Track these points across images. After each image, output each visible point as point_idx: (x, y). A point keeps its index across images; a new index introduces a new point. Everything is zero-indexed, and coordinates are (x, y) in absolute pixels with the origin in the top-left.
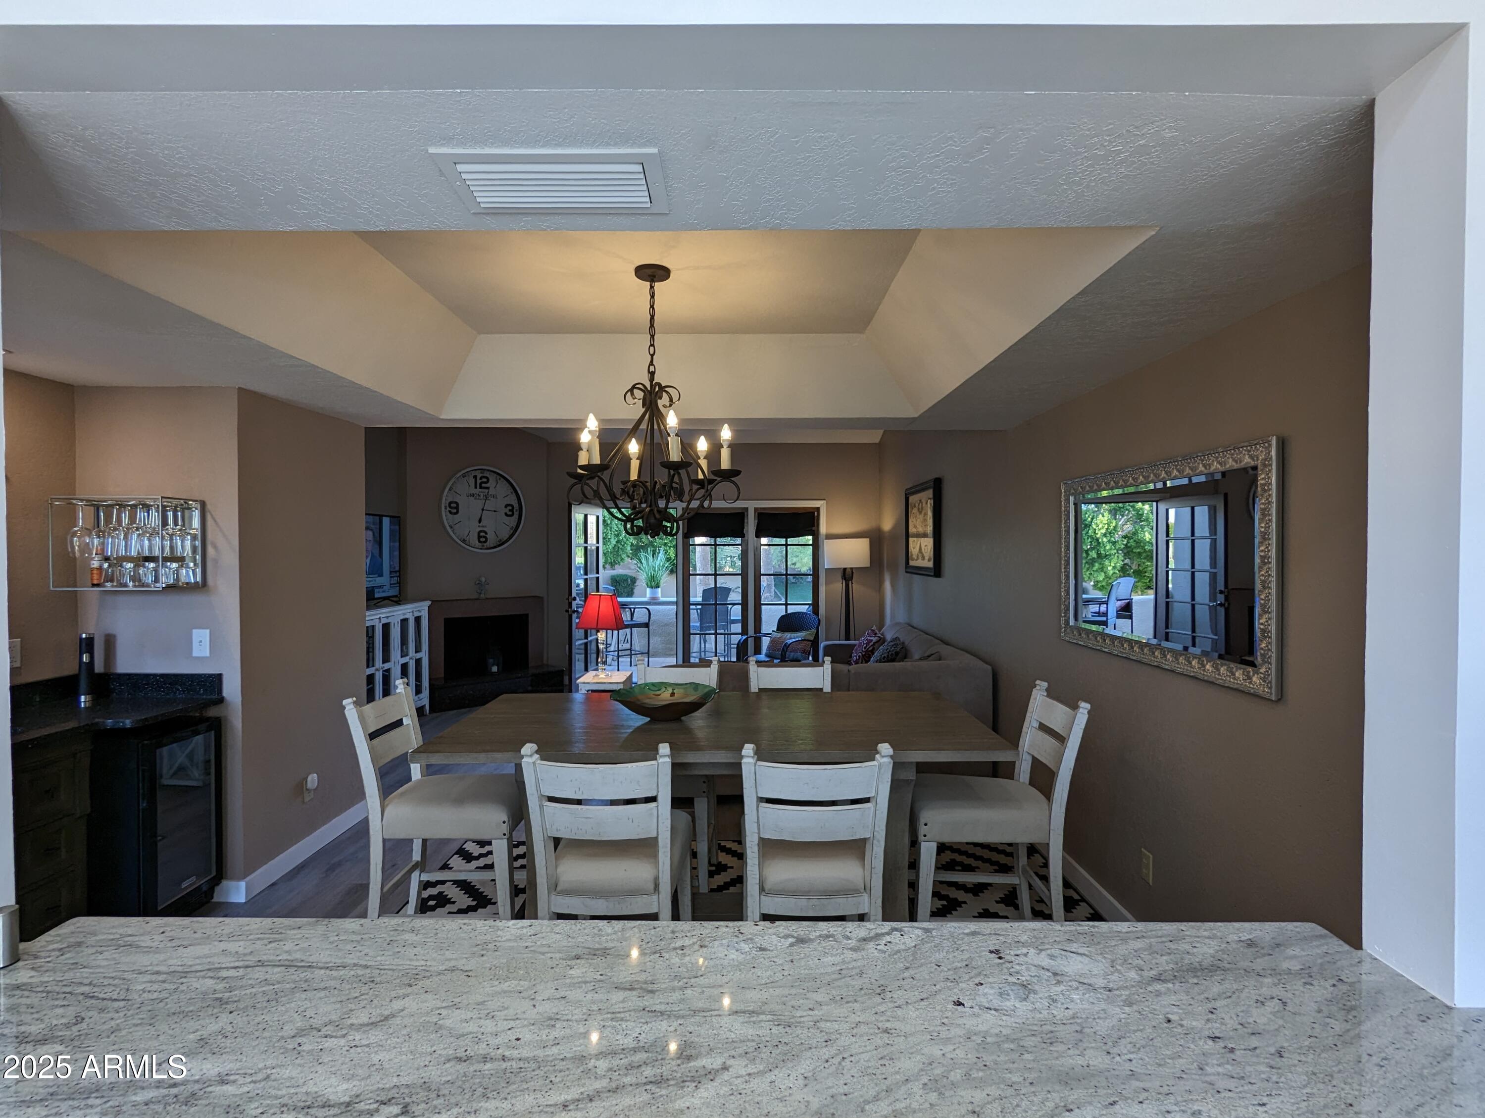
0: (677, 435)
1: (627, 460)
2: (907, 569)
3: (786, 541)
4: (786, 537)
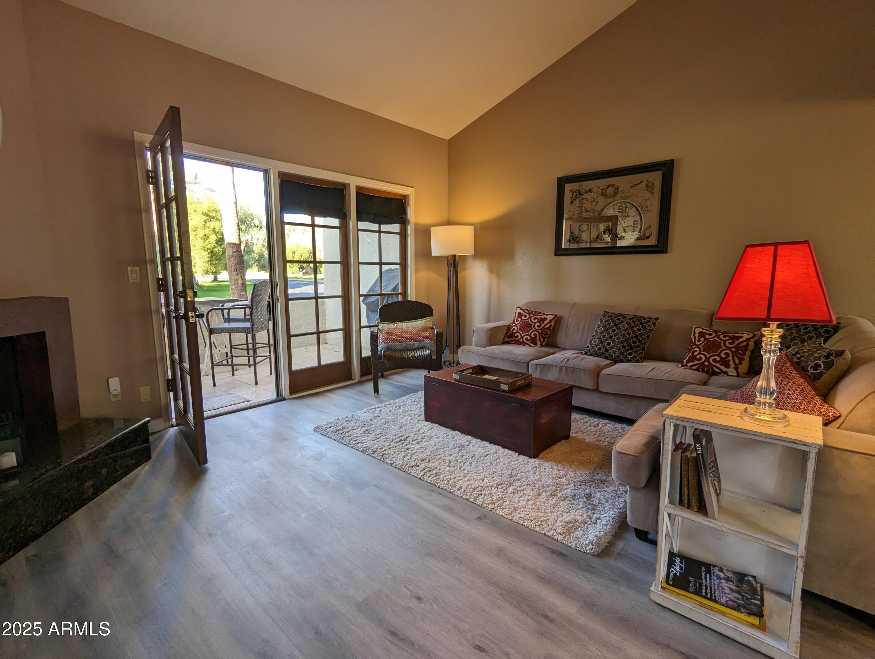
2: (559, 251)
3: (380, 228)
4: (380, 223)
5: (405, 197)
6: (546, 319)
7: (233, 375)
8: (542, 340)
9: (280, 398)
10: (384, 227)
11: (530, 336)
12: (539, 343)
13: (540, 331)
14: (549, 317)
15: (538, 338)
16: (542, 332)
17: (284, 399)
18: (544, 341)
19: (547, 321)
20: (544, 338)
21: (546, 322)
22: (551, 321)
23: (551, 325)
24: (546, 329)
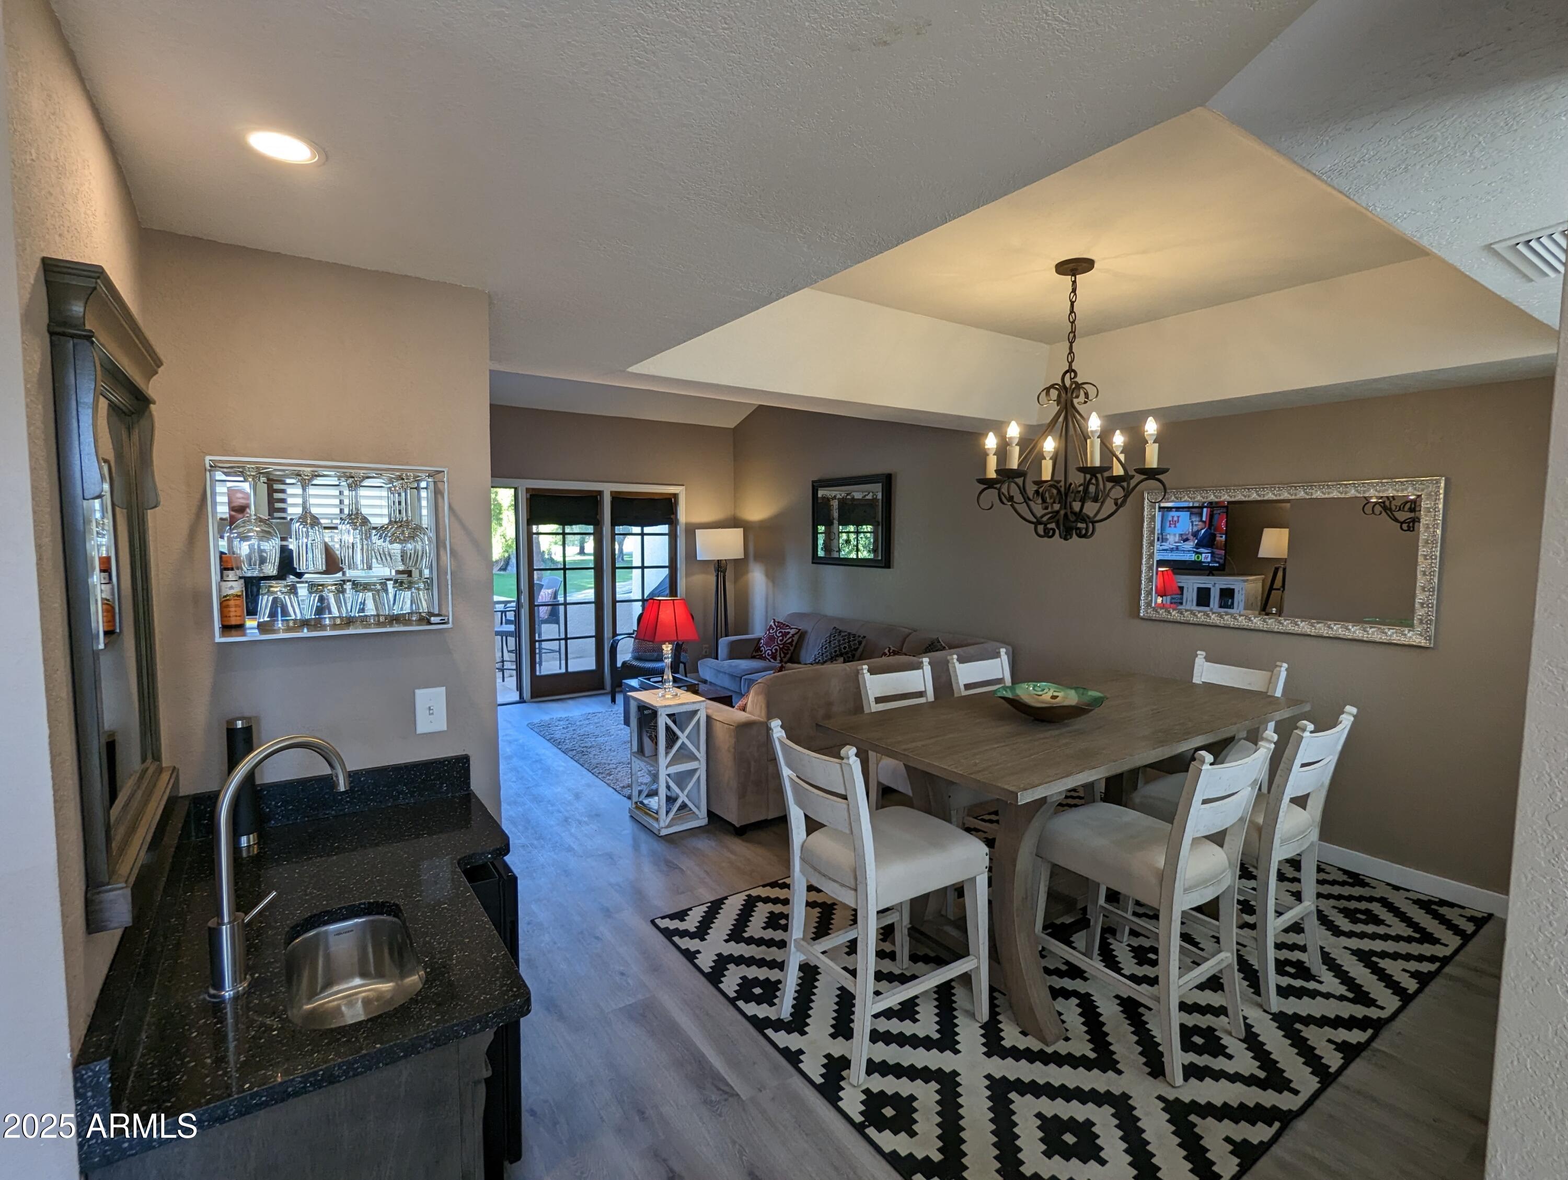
0: (1155, 442)
1: (984, 454)
2: (816, 560)
3: (642, 530)
4: (642, 526)
5: (675, 496)
6: (789, 633)
7: (503, 681)
8: (782, 655)
9: (522, 701)
10: (647, 530)
11: (771, 650)
12: (778, 658)
13: (781, 646)
14: (792, 632)
15: (778, 653)
16: (783, 648)
17: (524, 702)
18: (784, 657)
19: (790, 635)
20: (785, 654)
21: (788, 637)
22: (793, 635)
23: (793, 641)
24: (789, 643)
